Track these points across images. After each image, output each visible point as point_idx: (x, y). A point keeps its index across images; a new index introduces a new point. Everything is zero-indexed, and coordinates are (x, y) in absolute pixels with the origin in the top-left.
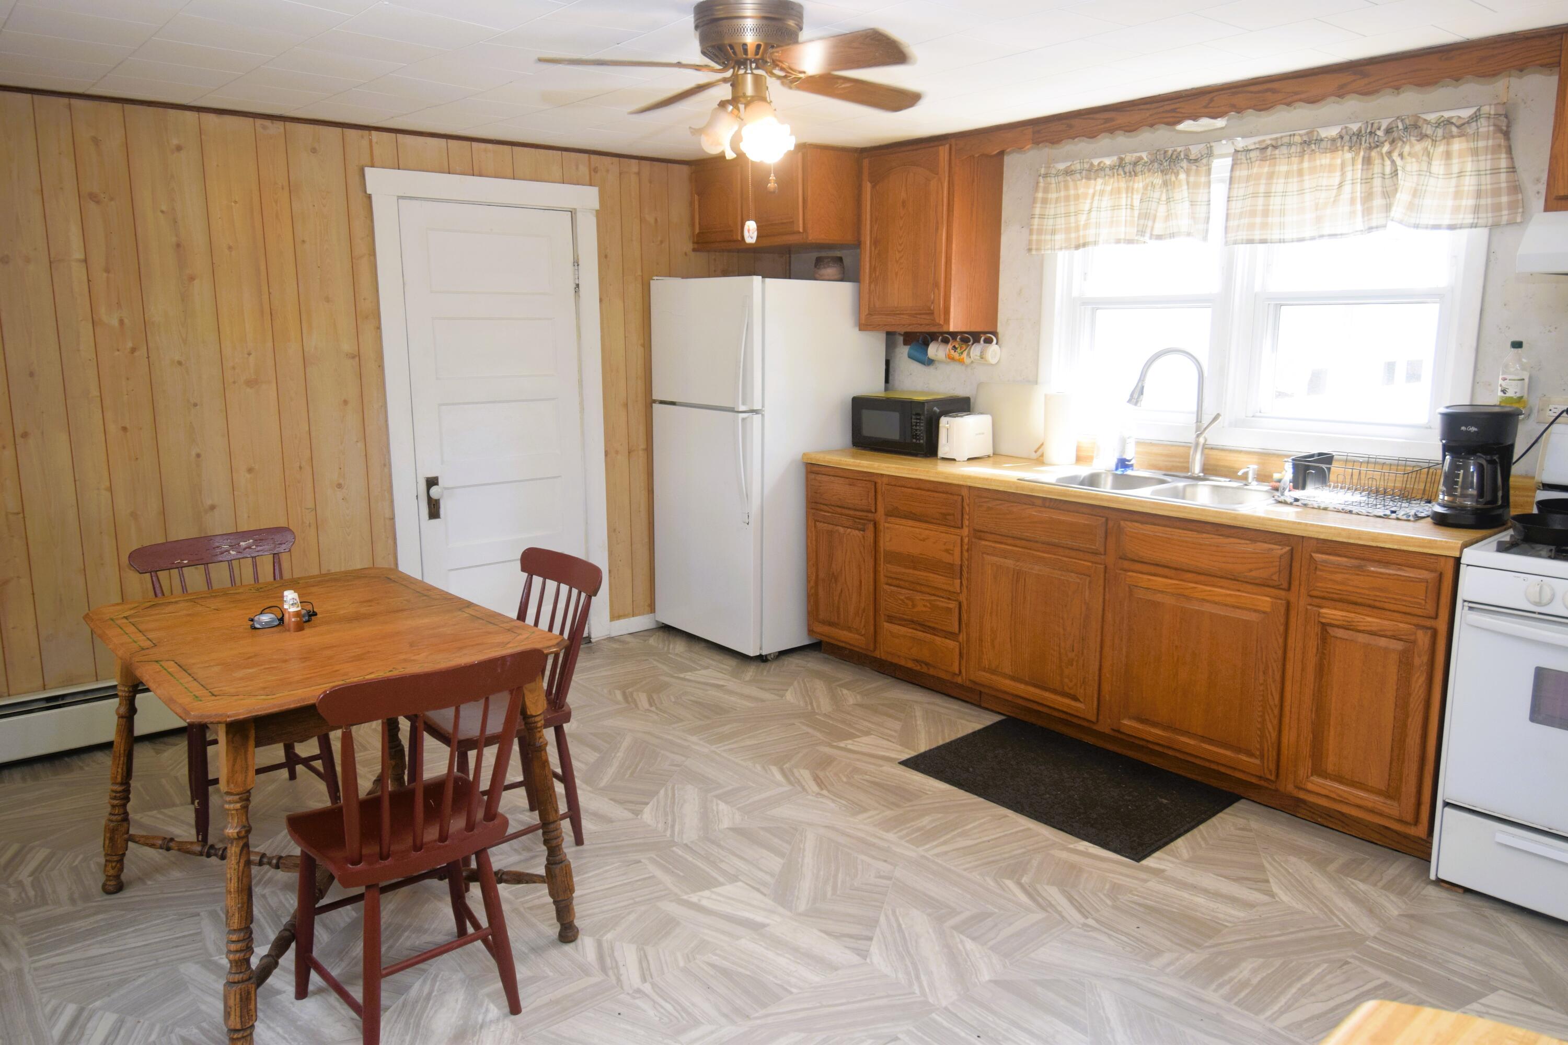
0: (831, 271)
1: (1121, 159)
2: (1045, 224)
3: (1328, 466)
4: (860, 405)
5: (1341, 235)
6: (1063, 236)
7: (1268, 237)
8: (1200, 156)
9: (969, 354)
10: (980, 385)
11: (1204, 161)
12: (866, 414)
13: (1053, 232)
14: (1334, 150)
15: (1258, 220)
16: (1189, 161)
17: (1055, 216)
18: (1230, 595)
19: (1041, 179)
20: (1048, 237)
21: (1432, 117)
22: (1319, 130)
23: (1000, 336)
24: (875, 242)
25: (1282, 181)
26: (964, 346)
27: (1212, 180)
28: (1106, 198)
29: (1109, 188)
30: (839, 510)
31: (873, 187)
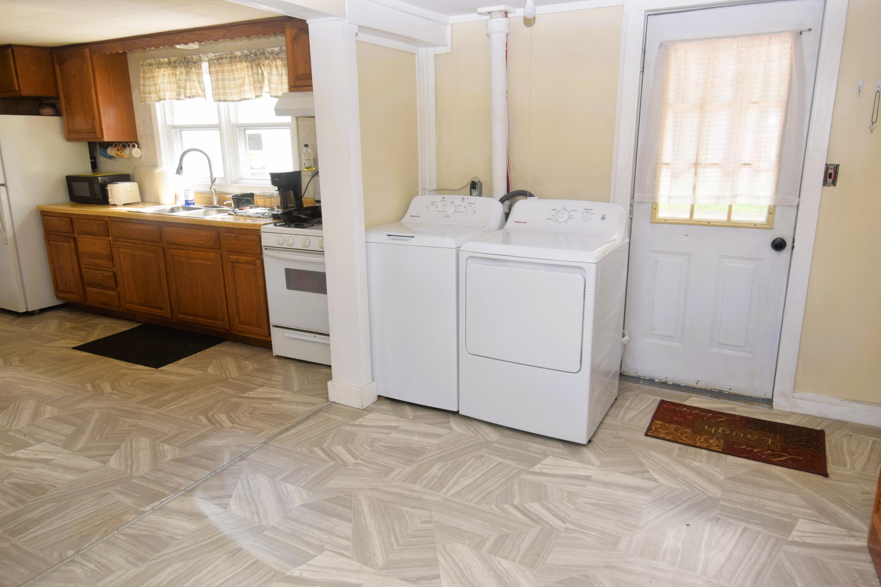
0: (48, 110)
1: (169, 60)
2: (146, 89)
3: (252, 198)
4: (71, 180)
5: (248, 99)
6: (155, 95)
7: (227, 99)
8: (197, 60)
9: (125, 153)
10: (135, 168)
11: (199, 63)
12: (74, 184)
13: (150, 93)
14: (241, 61)
15: (221, 91)
16: (193, 62)
17: (150, 86)
18: (203, 254)
19: (141, 67)
20: (148, 96)
21: (269, 50)
22: (235, 52)
23: (140, 144)
24: (65, 96)
25: (227, 74)
26: (123, 149)
27: (203, 72)
28: (166, 78)
29: (167, 73)
30: (58, 234)
31: (60, 68)
